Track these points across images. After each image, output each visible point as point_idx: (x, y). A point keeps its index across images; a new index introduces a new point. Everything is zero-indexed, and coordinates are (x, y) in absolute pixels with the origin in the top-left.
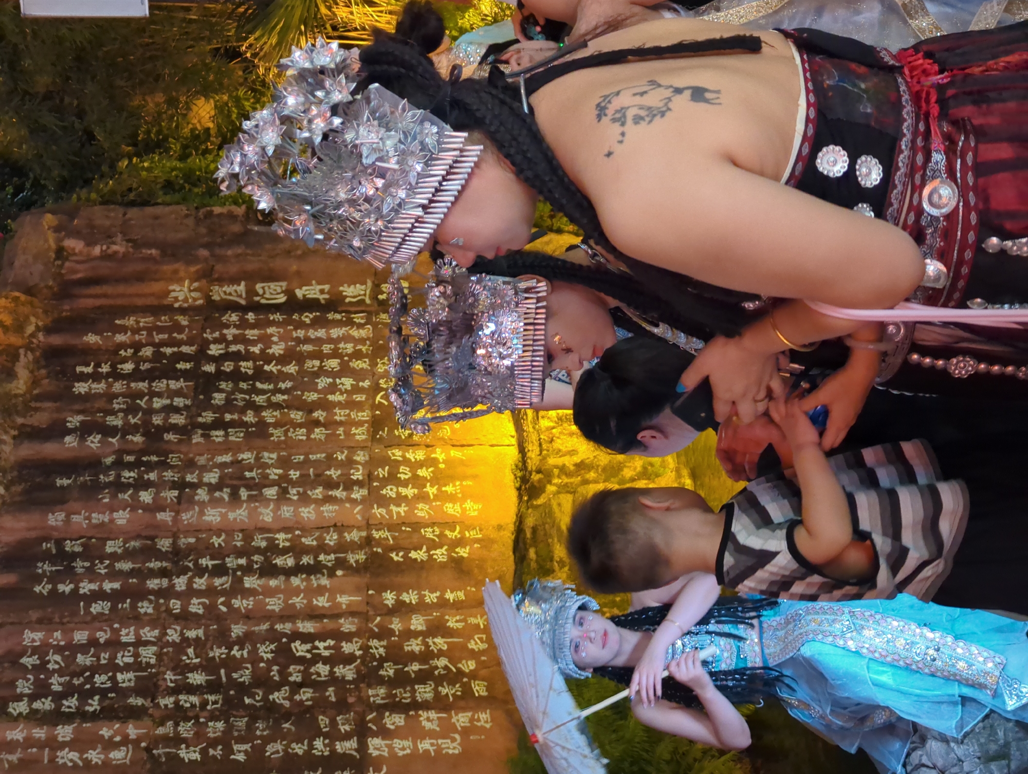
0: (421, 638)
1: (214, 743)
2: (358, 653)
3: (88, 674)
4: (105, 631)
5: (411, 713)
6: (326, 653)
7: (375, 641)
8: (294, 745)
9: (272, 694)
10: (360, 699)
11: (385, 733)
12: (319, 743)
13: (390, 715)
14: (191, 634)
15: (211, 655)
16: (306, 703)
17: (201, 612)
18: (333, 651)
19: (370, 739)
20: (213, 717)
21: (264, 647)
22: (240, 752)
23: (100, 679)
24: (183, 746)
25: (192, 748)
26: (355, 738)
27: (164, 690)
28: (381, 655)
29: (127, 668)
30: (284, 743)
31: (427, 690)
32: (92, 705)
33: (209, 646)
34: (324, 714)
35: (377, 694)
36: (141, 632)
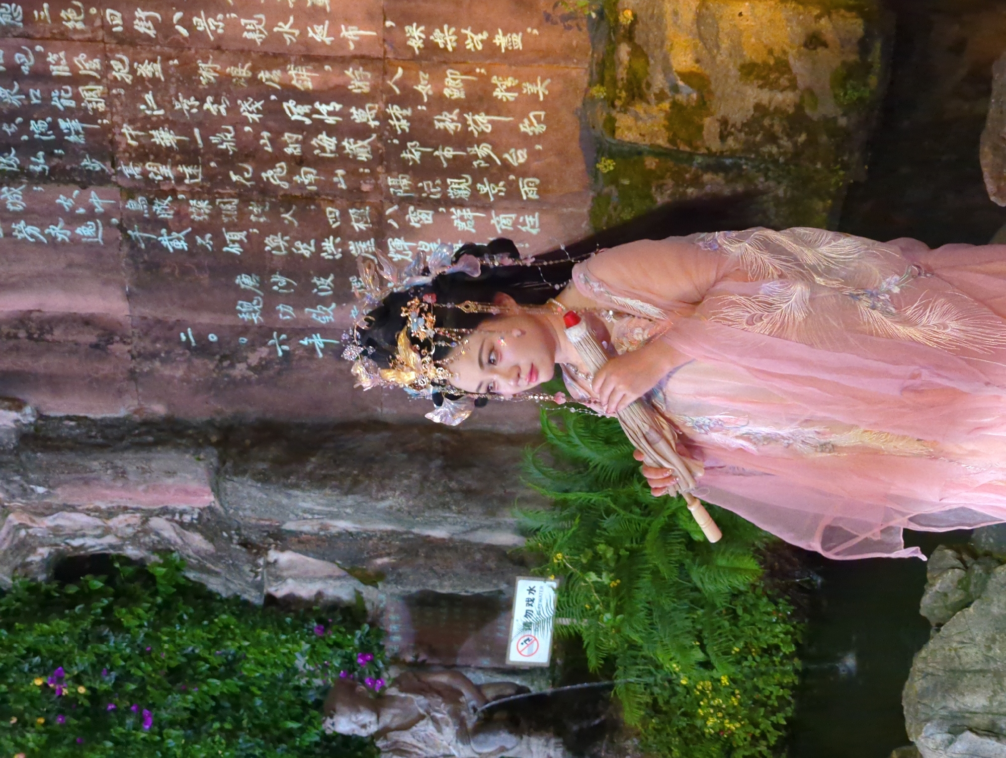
0: (457, 111)
1: (200, 229)
2: (374, 124)
3: (19, 120)
4: (26, 54)
5: (441, 209)
6: (331, 120)
7: (395, 107)
8: (298, 244)
9: (265, 171)
10: (377, 188)
11: (408, 232)
12: (329, 245)
13: (415, 210)
14: (146, 70)
15: (178, 107)
16: (309, 188)
17: (152, 33)
18: (340, 119)
19: (390, 240)
20: (194, 194)
21: (247, 105)
22: (233, 242)
23: (38, 127)
24: (164, 231)
25: (175, 234)
26: (372, 240)
27: (125, 151)
28: (403, 130)
29: (68, 113)
30: (287, 238)
31: (462, 186)
32: (37, 164)
33: (172, 91)
34: (332, 203)
35: (400, 184)
36: (75, 60)
